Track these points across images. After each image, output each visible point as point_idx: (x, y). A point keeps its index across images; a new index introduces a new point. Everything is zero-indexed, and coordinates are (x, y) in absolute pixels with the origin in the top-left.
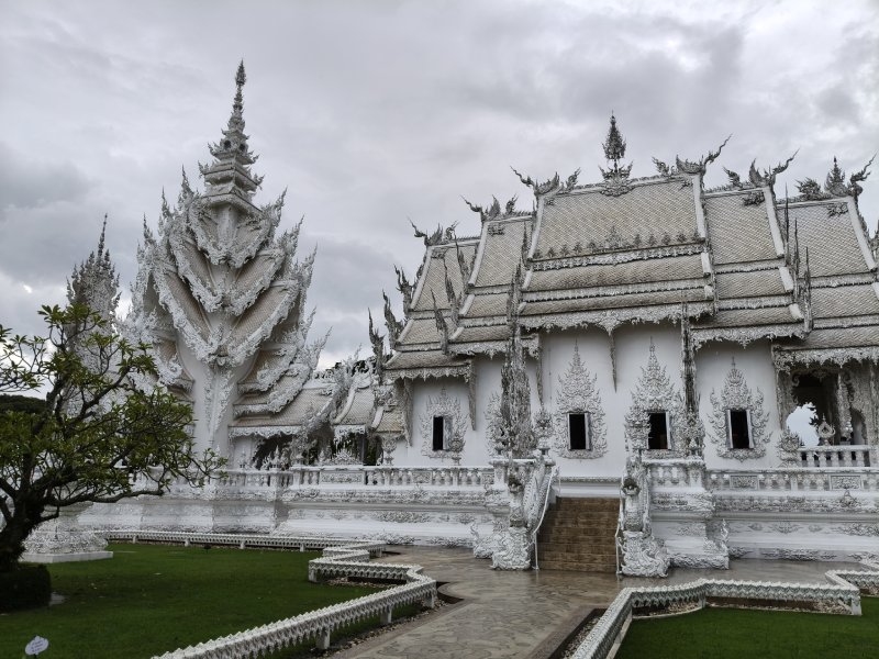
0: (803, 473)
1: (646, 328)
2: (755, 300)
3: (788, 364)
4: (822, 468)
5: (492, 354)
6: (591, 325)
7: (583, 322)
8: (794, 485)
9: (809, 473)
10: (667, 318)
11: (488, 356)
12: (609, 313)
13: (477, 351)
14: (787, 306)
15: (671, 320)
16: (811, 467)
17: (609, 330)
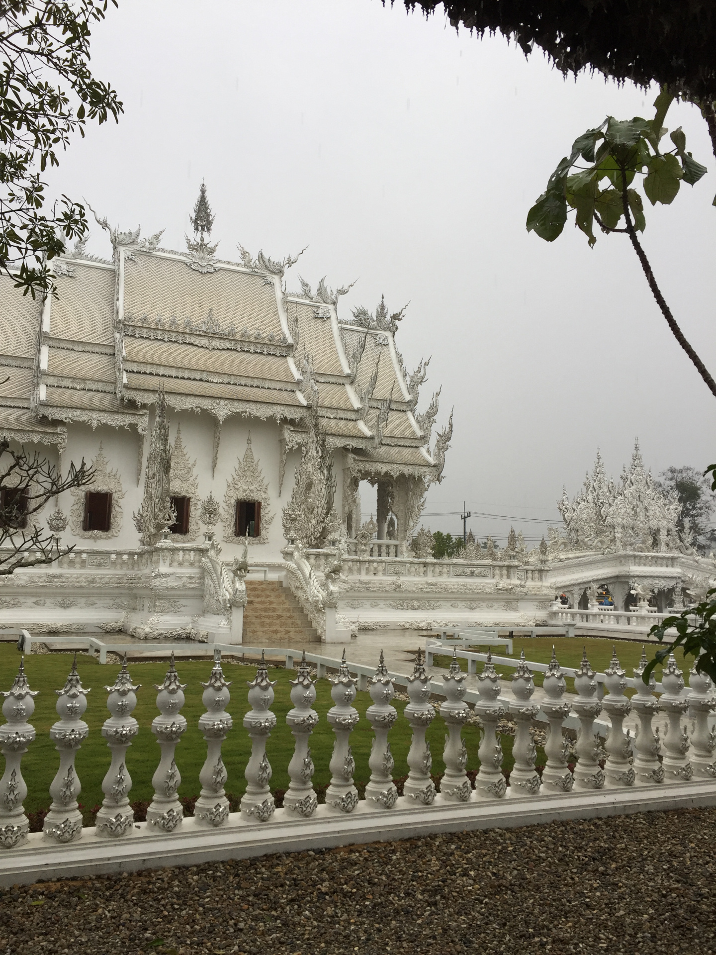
0: (370, 562)
1: (252, 423)
2: (333, 411)
3: (360, 471)
4: (384, 558)
5: (95, 424)
6: (204, 411)
7: (197, 407)
8: (363, 572)
9: (373, 562)
10: (271, 417)
11: (90, 427)
12: (222, 402)
13: (76, 419)
14: (356, 420)
15: (275, 419)
16: (375, 558)
17: (221, 419)
